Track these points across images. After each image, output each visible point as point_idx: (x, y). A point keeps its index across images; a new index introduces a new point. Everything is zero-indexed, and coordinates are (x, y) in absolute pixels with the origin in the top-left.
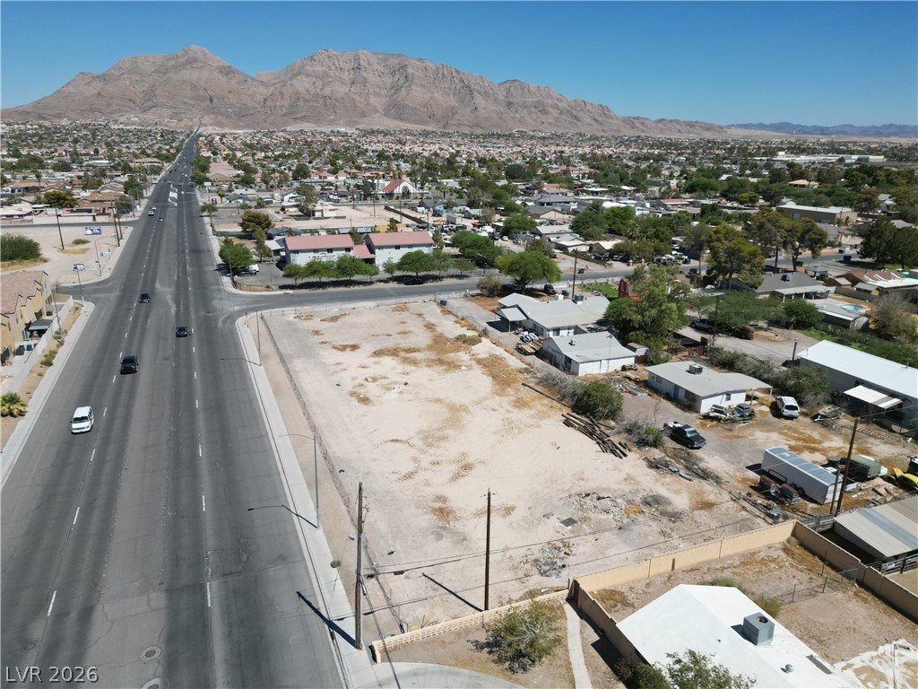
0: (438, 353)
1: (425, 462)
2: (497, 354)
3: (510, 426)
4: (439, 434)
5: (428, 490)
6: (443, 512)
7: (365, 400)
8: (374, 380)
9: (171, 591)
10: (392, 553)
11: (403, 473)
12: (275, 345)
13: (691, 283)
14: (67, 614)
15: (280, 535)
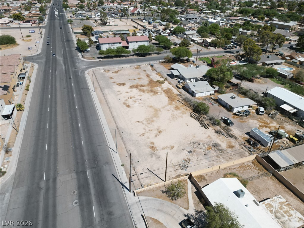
0: (151, 87)
1: (147, 130)
2: (170, 88)
3: (173, 117)
4: (151, 119)
5: (148, 140)
6: (153, 148)
7: (128, 106)
8: (131, 98)
9: (77, 173)
10: (138, 162)
11: (141, 134)
12: (98, 83)
13: (236, 59)
14: (49, 180)
15: (106, 155)
